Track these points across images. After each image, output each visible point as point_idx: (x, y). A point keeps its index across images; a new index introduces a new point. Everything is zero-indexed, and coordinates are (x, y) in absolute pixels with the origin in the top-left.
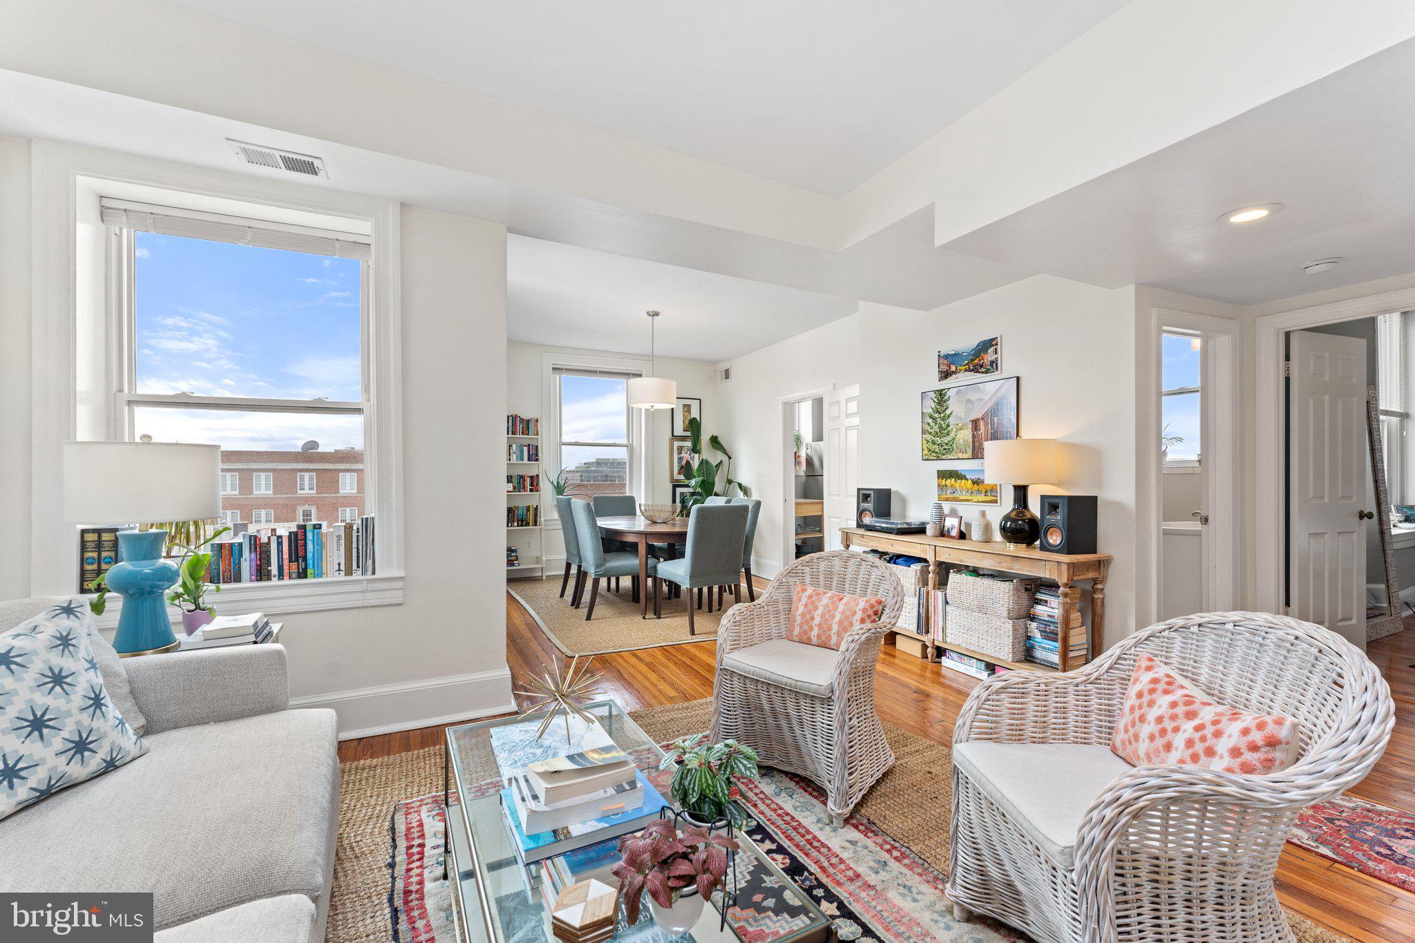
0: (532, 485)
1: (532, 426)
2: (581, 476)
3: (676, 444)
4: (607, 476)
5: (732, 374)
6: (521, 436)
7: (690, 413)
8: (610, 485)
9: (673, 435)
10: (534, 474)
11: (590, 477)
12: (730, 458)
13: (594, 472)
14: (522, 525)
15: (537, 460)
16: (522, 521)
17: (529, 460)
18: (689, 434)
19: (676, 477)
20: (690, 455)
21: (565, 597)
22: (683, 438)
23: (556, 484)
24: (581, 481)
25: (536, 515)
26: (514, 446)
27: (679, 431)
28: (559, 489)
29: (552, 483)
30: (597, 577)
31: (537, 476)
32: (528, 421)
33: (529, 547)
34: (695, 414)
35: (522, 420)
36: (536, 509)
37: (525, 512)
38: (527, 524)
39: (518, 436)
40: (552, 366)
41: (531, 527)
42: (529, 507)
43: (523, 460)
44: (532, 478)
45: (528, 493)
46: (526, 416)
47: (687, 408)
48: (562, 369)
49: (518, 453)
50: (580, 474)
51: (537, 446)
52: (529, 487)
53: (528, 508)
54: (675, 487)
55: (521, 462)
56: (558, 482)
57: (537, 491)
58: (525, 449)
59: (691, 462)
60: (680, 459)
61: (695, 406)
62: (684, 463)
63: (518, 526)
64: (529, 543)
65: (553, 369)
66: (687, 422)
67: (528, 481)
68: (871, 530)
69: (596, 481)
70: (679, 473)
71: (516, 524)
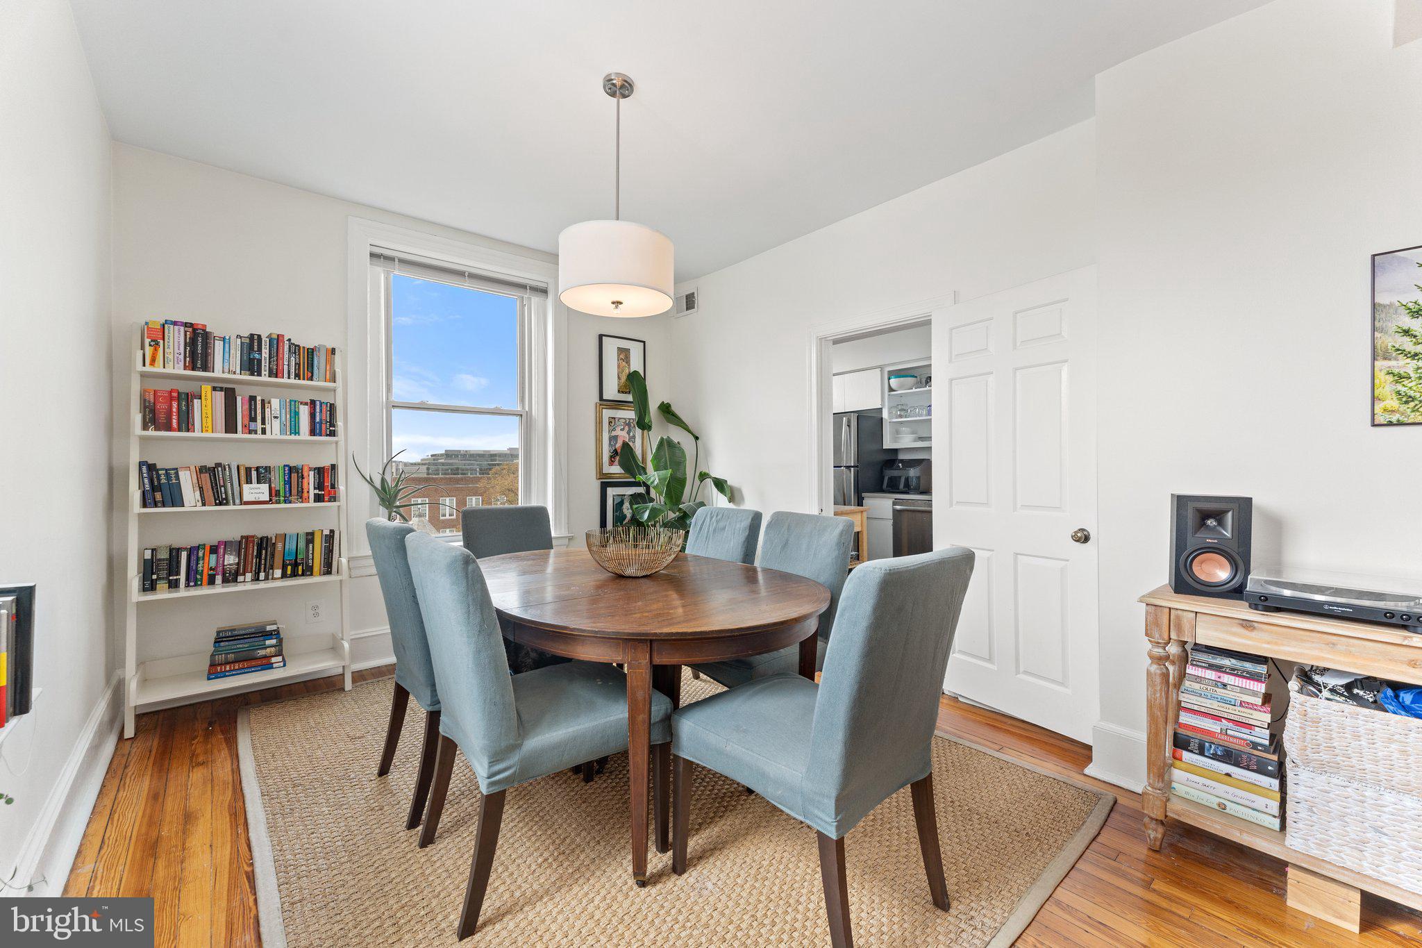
0: (320, 486)
1: (320, 361)
2: (428, 469)
3: (607, 413)
4: (457, 469)
5: (700, 300)
6: (293, 381)
7: (628, 362)
8: (462, 479)
9: (601, 398)
10: (325, 462)
11: (437, 470)
12: (697, 438)
13: (443, 464)
14: (294, 574)
15: (333, 434)
16: (295, 565)
17: (313, 432)
18: (630, 398)
19: (608, 469)
20: (628, 433)
21: (393, 775)
22: (617, 404)
23: (378, 484)
24: (428, 474)
25: (329, 552)
26: (275, 403)
27: (611, 392)
28: (387, 496)
29: (371, 482)
30: (496, 789)
31: (333, 467)
32: (311, 352)
33: (316, 615)
34: (636, 365)
35: (295, 349)
36: (330, 538)
37: (302, 544)
38: (308, 571)
39: (285, 380)
40: (368, 249)
41: (316, 579)
42: (312, 534)
43: (297, 432)
44: (320, 471)
45: (312, 504)
46: (306, 342)
47: (624, 354)
48: (392, 259)
49: (286, 417)
50: (426, 466)
51: (332, 408)
52: (312, 492)
53: (310, 537)
54: (604, 487)
55: (293, 437)
56: (383, 480)
57: (333, 499)
58: (304, 412)
59: (631, 444)
60: (613, 439)
61: (636, 351)
62: (619, 445)
63: (284, 576)
64: (315, 608)
65: (372, 255)
66: (624, 378)
67: (311, 479)
68: (1278, 610)
69: (445, 474)
70: (611, 463)
71: (278, 573)
